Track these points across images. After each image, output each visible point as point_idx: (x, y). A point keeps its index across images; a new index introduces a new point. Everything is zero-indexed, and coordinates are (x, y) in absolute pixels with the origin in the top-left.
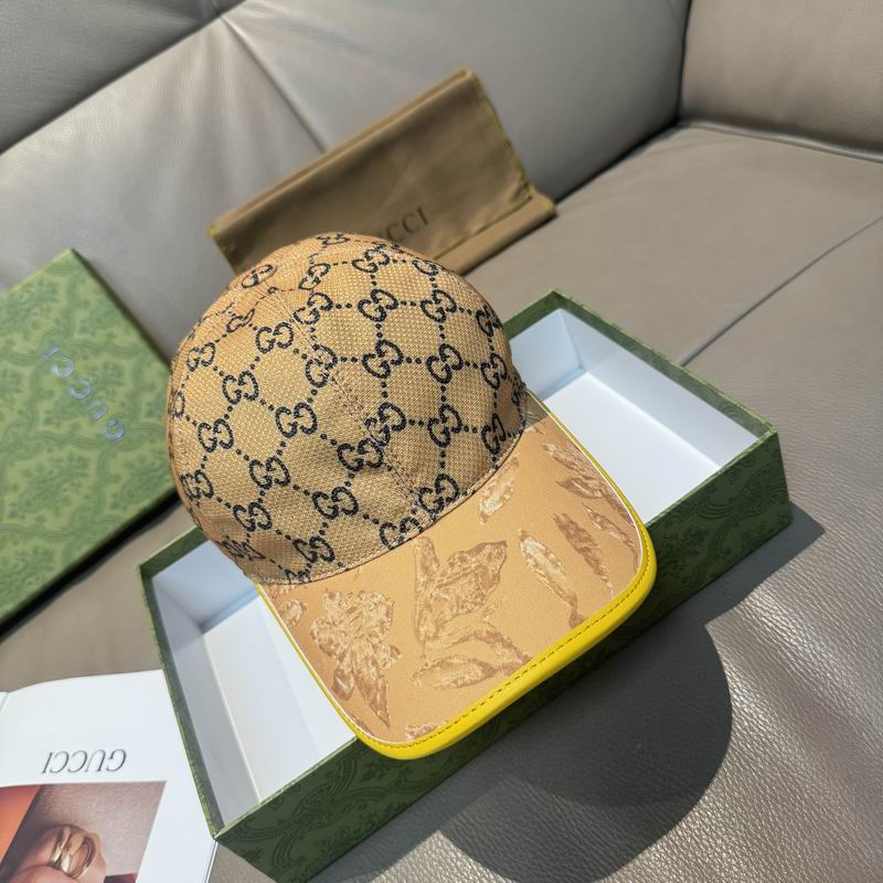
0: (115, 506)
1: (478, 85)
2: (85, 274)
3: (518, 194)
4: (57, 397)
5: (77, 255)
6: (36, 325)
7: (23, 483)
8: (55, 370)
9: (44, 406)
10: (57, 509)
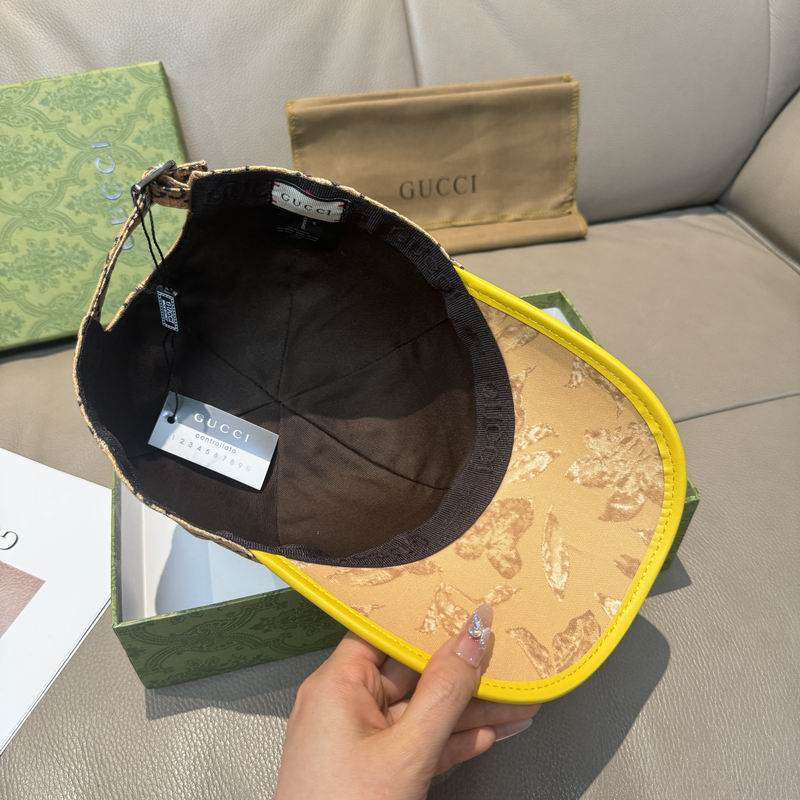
1: (577, 96)
3: (562, 205)
4: (87, 188)
5: (162, 69)
6: (97, 115)
7: (23, 249)
8: (97, 163)
9: (73, 191)
10: (43, 286)
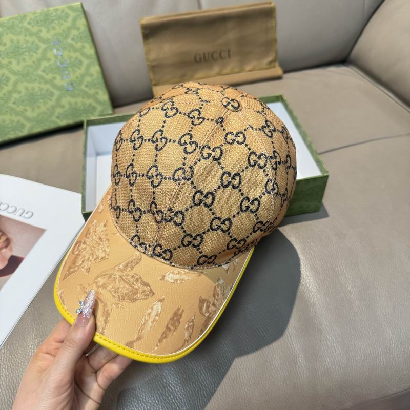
0: (58, 117)
2: (82, 16)
4: (52, 62)
5: (82, 6)
6: (54, 28)
7: (24, 92)
8: (55, 51)
10: (34, 109)
